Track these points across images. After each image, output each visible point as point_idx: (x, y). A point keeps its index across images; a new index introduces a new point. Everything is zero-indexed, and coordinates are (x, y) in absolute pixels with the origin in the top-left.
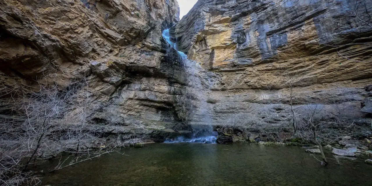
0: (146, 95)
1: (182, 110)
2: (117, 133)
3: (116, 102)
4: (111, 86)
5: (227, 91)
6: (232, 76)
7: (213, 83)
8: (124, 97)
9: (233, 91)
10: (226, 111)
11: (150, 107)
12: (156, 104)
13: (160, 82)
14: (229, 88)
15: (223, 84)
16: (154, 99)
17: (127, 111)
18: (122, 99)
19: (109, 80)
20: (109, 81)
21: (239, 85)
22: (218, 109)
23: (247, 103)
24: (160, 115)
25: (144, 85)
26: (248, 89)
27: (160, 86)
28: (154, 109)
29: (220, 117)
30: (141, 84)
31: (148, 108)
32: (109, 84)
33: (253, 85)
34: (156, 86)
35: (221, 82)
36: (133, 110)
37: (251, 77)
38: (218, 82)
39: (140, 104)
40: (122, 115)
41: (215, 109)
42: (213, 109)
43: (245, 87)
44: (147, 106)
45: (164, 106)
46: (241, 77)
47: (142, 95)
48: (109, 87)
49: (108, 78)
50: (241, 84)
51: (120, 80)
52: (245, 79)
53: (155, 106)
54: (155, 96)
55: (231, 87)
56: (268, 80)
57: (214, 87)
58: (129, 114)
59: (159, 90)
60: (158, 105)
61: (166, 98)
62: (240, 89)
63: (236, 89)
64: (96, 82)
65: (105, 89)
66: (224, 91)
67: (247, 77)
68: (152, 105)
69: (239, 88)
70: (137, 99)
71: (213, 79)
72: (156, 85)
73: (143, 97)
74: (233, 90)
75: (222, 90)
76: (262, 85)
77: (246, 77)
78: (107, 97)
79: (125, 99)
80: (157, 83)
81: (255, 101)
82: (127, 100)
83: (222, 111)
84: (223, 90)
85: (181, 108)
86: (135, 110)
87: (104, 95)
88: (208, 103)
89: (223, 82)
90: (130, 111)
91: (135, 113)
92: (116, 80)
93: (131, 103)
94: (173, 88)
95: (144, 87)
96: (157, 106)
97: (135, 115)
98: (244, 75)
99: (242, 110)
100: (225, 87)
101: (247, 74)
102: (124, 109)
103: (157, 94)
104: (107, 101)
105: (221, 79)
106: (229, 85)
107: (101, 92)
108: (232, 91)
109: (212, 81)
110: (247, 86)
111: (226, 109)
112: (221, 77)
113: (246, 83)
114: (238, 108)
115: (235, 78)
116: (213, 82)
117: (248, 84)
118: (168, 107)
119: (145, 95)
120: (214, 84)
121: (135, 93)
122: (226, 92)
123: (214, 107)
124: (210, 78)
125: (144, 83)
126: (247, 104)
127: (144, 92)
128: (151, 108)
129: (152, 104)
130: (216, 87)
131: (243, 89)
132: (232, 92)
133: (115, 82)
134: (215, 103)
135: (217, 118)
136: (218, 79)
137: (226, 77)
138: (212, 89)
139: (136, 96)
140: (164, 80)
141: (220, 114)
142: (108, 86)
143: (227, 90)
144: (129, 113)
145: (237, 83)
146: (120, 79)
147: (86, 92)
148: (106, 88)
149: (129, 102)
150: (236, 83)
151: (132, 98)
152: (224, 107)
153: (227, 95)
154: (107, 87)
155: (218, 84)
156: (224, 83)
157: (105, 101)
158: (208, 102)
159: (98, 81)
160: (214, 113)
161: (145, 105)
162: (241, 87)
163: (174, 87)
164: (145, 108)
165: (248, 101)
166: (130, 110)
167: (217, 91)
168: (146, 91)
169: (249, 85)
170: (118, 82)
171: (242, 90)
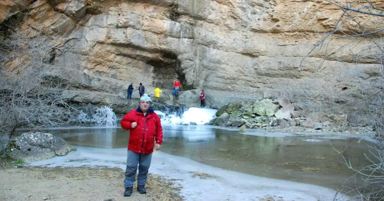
0: (128, 36)
1: (194, 66)
2: (81, 101)
3: (76, 47)
4: (68, 19)
5: (283, 34)
6: (293, 6)
7: (257, 17)
8: (88, 40)
9: (294, 35)
10: (276, 72)
11: (135, 58)
12: (144, 54)
13: (153, 11)
14: (286, 28)
15: (276, 20)
16: (142, 45)
17: (94, 64)
18: (86, 42)
19: (65, 7)
20: (64, 9)
21: (307, 25)
22: (262, 68)
23: (318, 59)
24: (152, 75)
25: (124, 17)
26: (323, 32)
27: (153, 19)
28: (141, 63)
29: (265, 83)
30: (119, 15)
31: (130, 60)
32: (65, 16)
33: (333, 25)
34: (146, 20)
35: (272, 16)
36: (103, 64)
37: (331, 9)
38: (266, 15)
39: (117, 53)
40: (86, 71)
41: (256, 67)
42: (253, 67)
43: (317, 27)
44: (129, 56)
45: (161, 58)
46: (311, 8)
47: (120, 36)
48: (64, 21)
49: (63, 4)
50: (310, 22)
51: (82, 8)
52: (318, 13)
53: (144, 57)
54: (144, 39)
55: (290, 26)
56: (361, 17)
57: (258, 26)
58: (97, 71)
59: (151, 28)
60: (150, 55)
61: (165, 43)
62: (308, 31)
63: (300, 32)
64: (45, 11)
65: (58, 24)
66: (276, 34)
67: (323, 9)
68: (138, 56)
69: (305, 29)
70: (113, 44)
71: (257, 9)
72: (147, 17)
73: (122, 41)
74: (294, 33)
75: (272, 33)
76: (350, 27)
77: (321, 10)
78: (61, 38)
79: (90, 43)
80: (149, 14)
81: (332, 56)
82: (94, 44)
83: (270, 72)
84: (275, 32)
85: (192, 63)
86: (108, 63)
87: (56, 36)
88: (244, 56)
89: (275, 17)
90: (98, 66)
91: (107, 68)
92: (75, 8)
93: (100, 51)
94: (178, 24)
95: (125, 20)
96: (148, 58)
97: (108, 73)
98: (318, 5)
99: (308, 73)
100: (278, 26)
101: (322, 4)
102: (89, 61)
103: (149, 34)
104: (62, 45)
105: (271, 10)
106: (287, 23)
107: (53, 30)
108: (292, 34)
109: (254, 13)
110: (321, 26)
111: (276, 69)
112: (273, 6)
113: (320, 20)
114: (299, 69)
115: (300, 11)
116: (256, 15)
117: (324, 22)
118: (166, 61)
119: (126, 37)
120: (259, 19)
121: (109, 33)
122: (280, 36)
123: (255, 65)
124: (251, 7)
125: (124, 13)
126: (317, 61)
127: (125, 31)
128: (136, 61)
129: (138, 53)
130: (263, 25)
131: (313, 32)
132: (292, 36)
133: (74, 12)
134: (257, 56)
135: (259, 85)
136: (266, 10)
137: (283, 6)
138: (253, 29)
139: (109, 38)
140: (162, 9)
141: (265, 78)
142: (63, 18)
143: (282, 32)
144: (98, 68)
145: (304, 20)
146: (83, 5)
147: (29, 30)
148: (60, 22)
149: (97, 48)
150: (300, 19)
151: (103, 42)
152: (274, 65)
153: (282, 42)
154: (62, 21)
155: (265, 20)
156: (278, 18)
157: (59, 45)
158: (244, 54)
159: (49, 10)
160: (255, 75)
161: (125, 55)
162: (309, 29)
163: (180, 22)
164: (125, 60)
165: (320, 57)
166: (99, 63)
167: (262, 34)
168: (128, 28)
169: (324, 26)
170: (79, 11)
171: (311, 34)
